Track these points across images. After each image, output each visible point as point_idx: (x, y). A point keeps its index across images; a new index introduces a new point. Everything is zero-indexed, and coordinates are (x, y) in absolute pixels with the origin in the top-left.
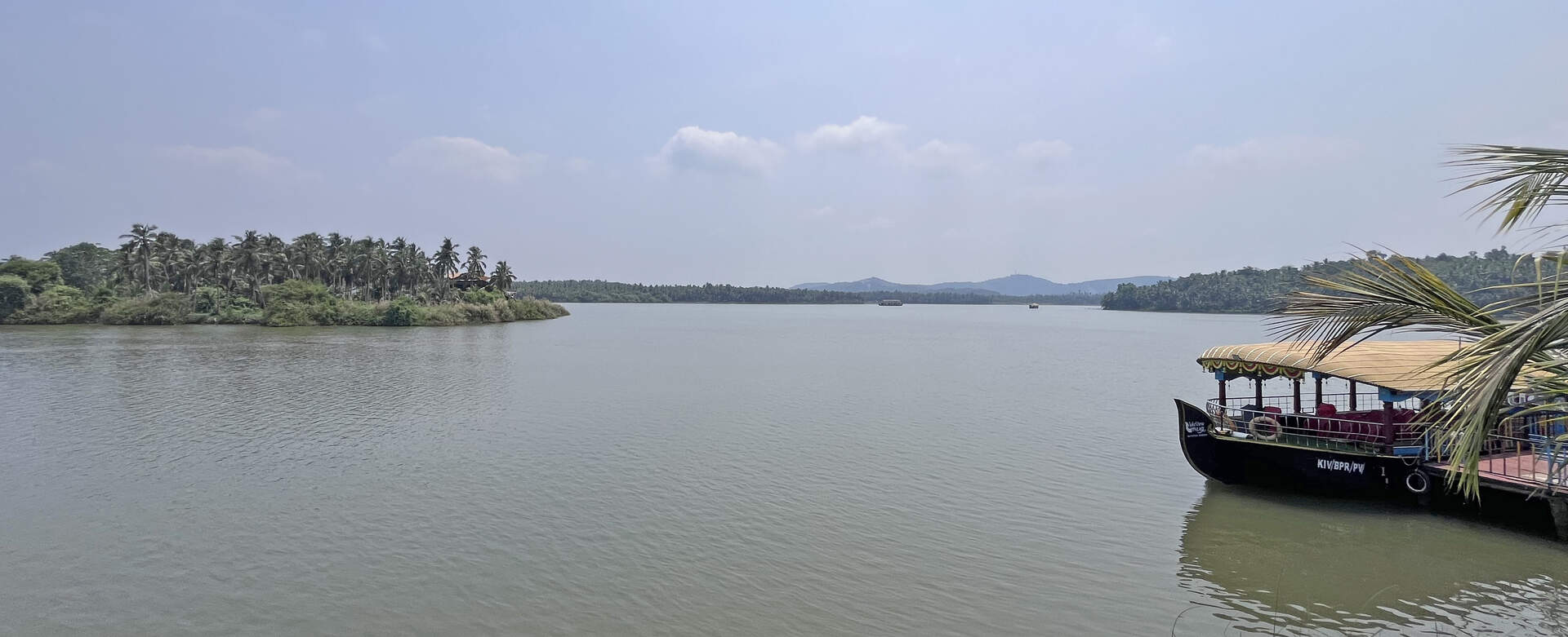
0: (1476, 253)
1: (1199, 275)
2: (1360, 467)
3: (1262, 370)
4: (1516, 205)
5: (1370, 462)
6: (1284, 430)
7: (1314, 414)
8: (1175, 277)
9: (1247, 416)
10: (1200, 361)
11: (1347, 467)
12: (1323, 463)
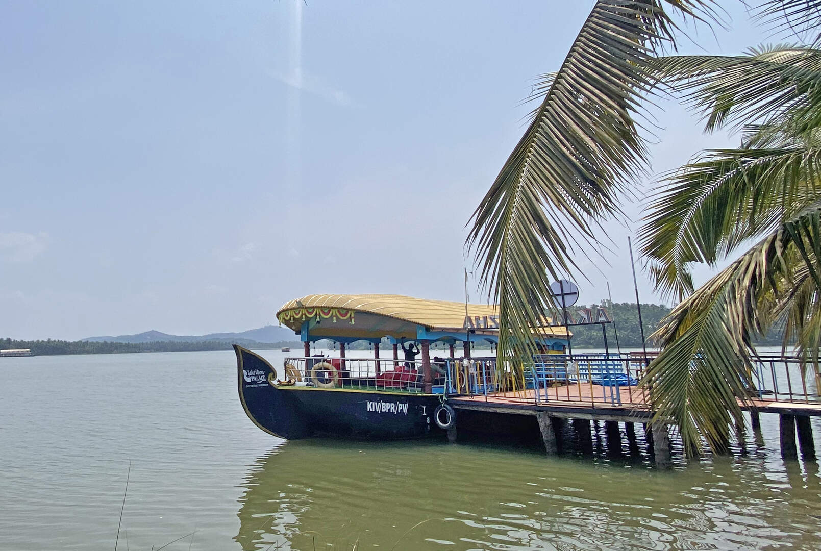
2: (404, 408)
10: (279, 313)
11: (393, 408)
12: (372, 405)
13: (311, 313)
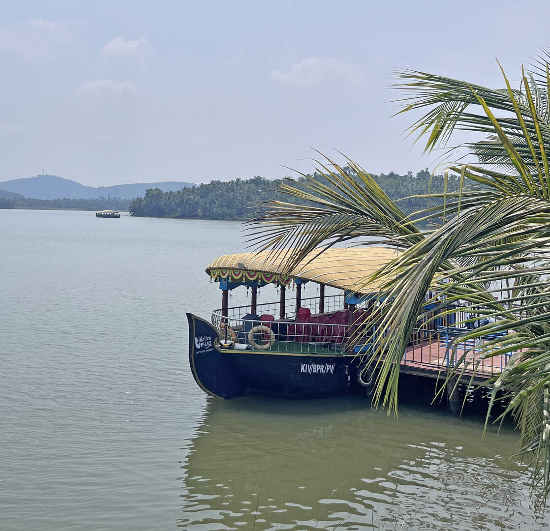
0: (411, 173)
1: (218, 182)
2: (331, 368)
3: (261, 279)
4: (436, 127)
5: (339, 362)
6: (276, 338)
7: (294, 318)
8: (198, 184)
9: (247, 326)
10: (208, 271)
11: (322, 369)
12: (305, 367)
13: (252, 277)
